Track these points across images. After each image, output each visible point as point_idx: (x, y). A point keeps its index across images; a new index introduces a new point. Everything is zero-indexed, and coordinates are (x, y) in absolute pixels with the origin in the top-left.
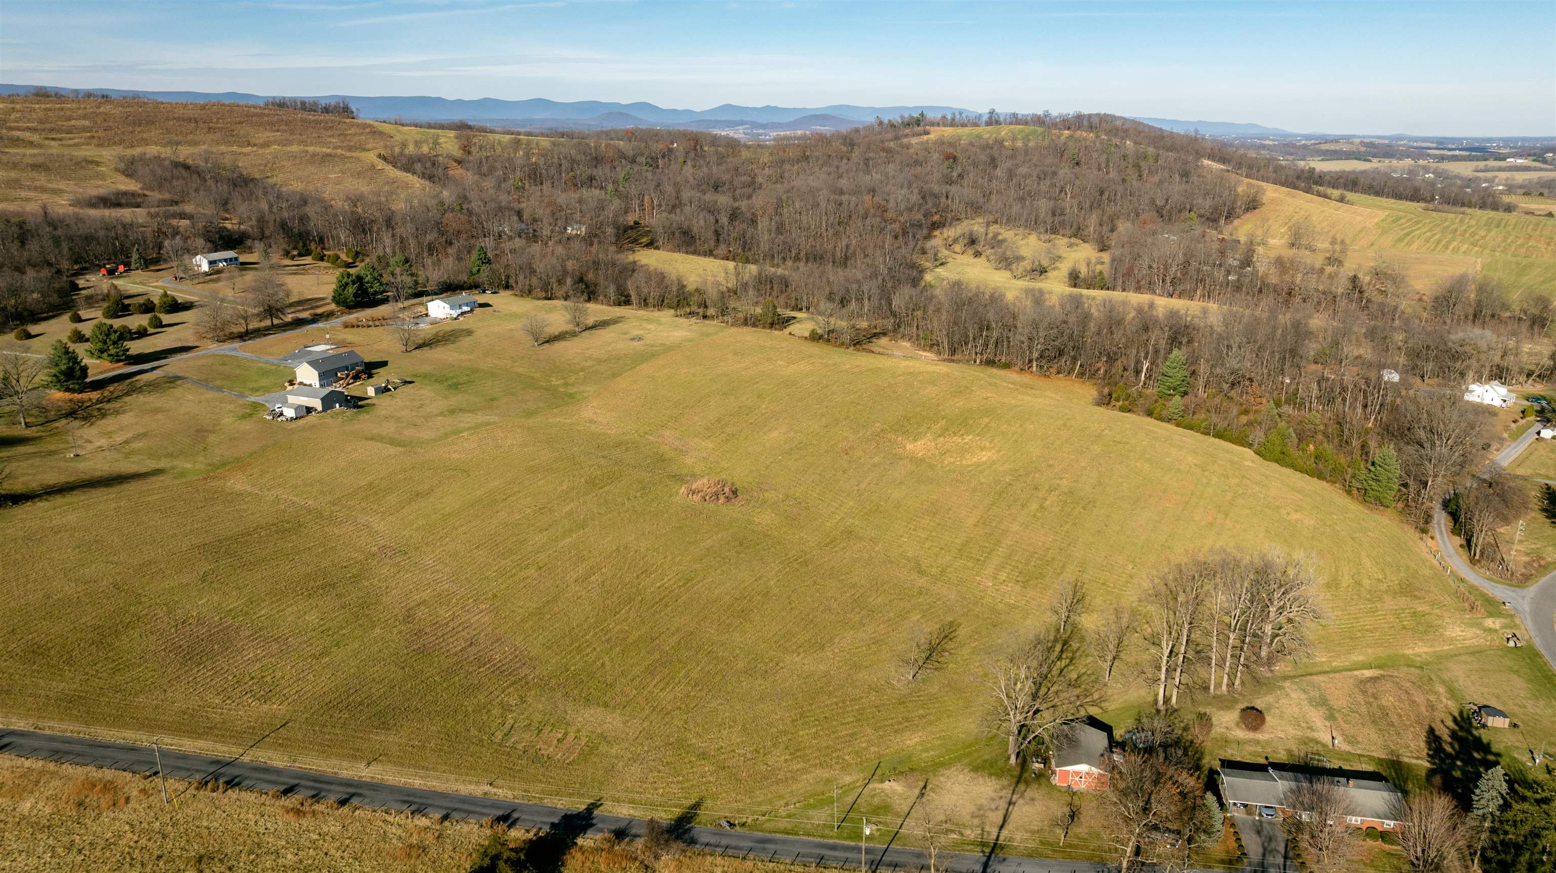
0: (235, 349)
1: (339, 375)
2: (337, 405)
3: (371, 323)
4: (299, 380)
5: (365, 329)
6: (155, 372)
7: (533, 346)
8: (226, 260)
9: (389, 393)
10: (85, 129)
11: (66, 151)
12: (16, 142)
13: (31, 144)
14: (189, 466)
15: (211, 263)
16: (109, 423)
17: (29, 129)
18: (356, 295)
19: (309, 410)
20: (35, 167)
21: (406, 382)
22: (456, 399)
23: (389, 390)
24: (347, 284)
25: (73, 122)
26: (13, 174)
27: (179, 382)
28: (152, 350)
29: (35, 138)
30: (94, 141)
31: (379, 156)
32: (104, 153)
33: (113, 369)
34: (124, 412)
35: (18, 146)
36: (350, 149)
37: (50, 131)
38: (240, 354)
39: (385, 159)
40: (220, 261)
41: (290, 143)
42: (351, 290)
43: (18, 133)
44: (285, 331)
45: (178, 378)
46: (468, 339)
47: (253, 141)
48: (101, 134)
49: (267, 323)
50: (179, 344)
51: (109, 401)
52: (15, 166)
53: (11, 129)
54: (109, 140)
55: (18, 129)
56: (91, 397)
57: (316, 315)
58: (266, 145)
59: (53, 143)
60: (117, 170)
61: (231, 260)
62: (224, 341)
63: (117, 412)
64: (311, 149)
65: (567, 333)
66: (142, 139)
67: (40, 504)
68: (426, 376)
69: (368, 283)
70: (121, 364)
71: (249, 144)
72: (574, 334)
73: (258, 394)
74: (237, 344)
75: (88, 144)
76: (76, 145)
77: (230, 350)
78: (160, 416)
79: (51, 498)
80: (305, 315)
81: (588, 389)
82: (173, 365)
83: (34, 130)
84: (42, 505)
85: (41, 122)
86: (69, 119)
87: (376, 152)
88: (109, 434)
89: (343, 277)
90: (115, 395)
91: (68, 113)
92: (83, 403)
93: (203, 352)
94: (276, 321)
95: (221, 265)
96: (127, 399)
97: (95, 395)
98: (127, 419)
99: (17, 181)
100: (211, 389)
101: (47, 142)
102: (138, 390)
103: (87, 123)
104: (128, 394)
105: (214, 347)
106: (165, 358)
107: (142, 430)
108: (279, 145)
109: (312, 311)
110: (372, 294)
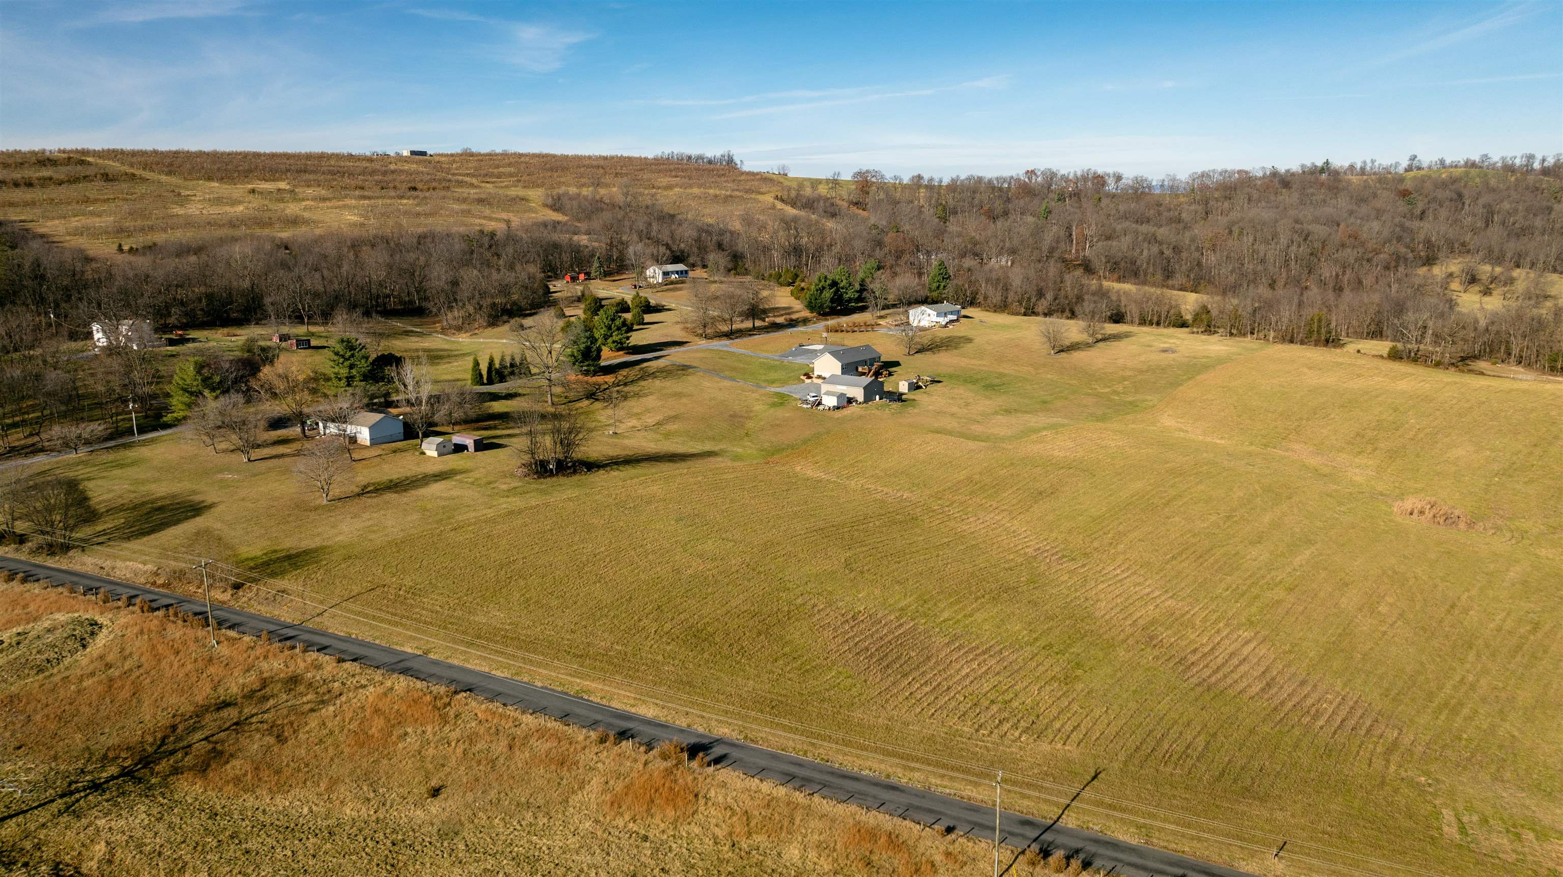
0: (726, 346)
1: (860, 369)
2: (877, 397)
3: (856, 329)
4: (816, 373)
5: (850, 334)
6: (660, 360)
7: (1049, 354)
8: (677, 272)
9: (921, 390)
10: (511, 175)
11: (501, 192)
12: (460, 184)
13: (472, 185)
14: (740, 450)
15: (666, 274)
16: (633, 405)
17: (468, 175)
18: (832, 300)
19: (850, 401)
20: (480, 201)
21: (934, 382)
22: (1000, 401)
23: (920, 387)
24: (824, 288)
25: (501, 170)
26: (464, 207)
27: (691, 370)
28: (645, 343)
29: (474, 181)
30: (520, 184)
31: (777, 198)
32: (530, 193)
33: (615, 357)
34: (646, 395)
35: (462, 186)
36: (748, 191)
37: (486, 177)
38: (733, 350)
39: (783, 200)
40: (672, 272)
41: (691, 186)
42: (828, 294)
43: (460, 178)
44: (768, 332)
45: (689, 367)
46: (969, 345)
47: (657, 184)
48: (525, 178)
49: (748, 324)
50: (669, 339)
51: (625, 384)
52: (464, 200)
53: (453, 174)
54: (533, 183)
55: (460, 175)
56: (607, 380)
57: (792, 320)
58: (669, 187)
59: (488, 185)
60: (545, 205)
61: (682, 272)
62: (711, 338)
63: (637, 395)
64: (711, 191)
65: (1077, 344)
66: (560, 182)
67: (616, 473)
68: (951, 377)
69: (843, 288)
70: (621, 353)
71: (654, 187)
72: (1088, 346)
73: (774, 385)
74: (725, 342)
75: (516, 186)
76: (507, 187)
77: (721, 346)
78: (684, 400)
79: (621, 468)
80: (780, 320)
81: (1149, 398)
82: (674, 356)
83: (473, 176)
84: (615, 474)
85: (476, 169)
86: (498, 167)
87: (773, 195)
88: (638, 416)
89: (820, 281)
90: (630, 379)
91: (497, 162)
92: (600, 385)
93: (695, 347)
94: (758, 323)
95: (673, 276)
96: (643, 383)
97: (610, 379)
98: (650, 401)
99: (469, 211)
100: (725, 378)
101: (483, 185)
102: (653, 375)
103: (512, 170)
104: (642, 378)
105: (703, 343)
106: (661, 350)
107: (672, 413)
108: (681, 188)
109: (788, 317)
110: (847, 301)
